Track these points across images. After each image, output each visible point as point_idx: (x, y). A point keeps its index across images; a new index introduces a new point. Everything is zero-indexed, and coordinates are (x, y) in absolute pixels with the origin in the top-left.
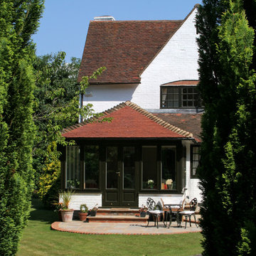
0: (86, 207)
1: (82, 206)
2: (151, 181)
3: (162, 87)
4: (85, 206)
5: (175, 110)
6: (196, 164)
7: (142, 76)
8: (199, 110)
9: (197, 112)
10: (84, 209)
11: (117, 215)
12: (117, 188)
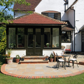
2: (48, 44)
3: (42, 13)
4: (18, 56)
10: (18, 57)
11: (34, 59)
12: (33, 47)
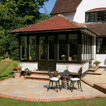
0: (28, 70)
1: (26, 69)
3: (86, 13)
5: (92, 23)
6: (99, 47)
7: (77, 9)
8: (104, 22)
9: (103, 23)
10: (27, 71)
11: (43, 75)
12: (45, 59)
